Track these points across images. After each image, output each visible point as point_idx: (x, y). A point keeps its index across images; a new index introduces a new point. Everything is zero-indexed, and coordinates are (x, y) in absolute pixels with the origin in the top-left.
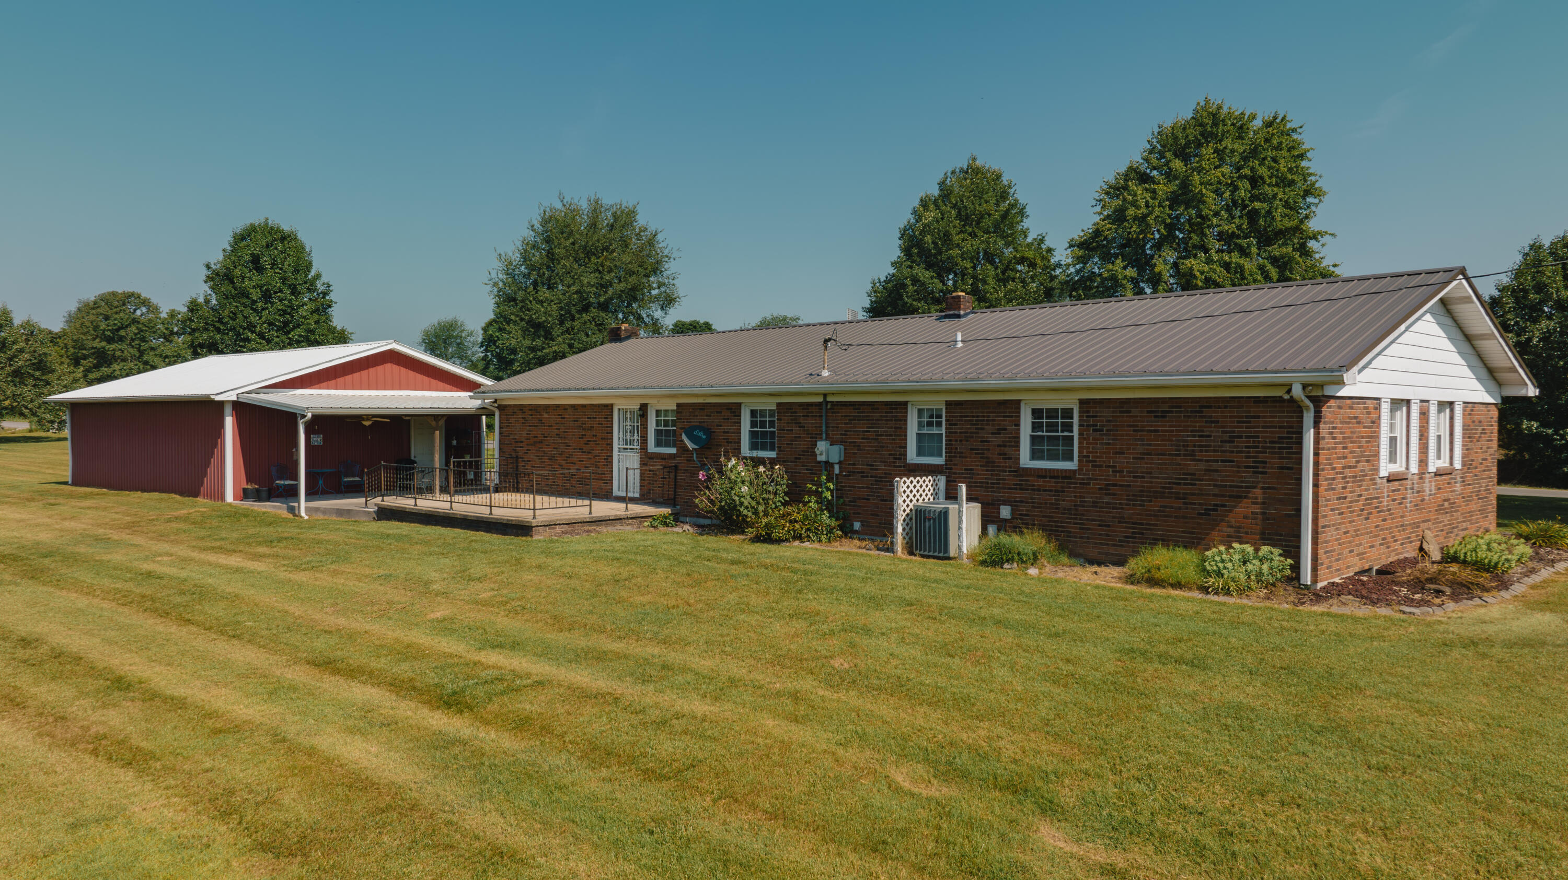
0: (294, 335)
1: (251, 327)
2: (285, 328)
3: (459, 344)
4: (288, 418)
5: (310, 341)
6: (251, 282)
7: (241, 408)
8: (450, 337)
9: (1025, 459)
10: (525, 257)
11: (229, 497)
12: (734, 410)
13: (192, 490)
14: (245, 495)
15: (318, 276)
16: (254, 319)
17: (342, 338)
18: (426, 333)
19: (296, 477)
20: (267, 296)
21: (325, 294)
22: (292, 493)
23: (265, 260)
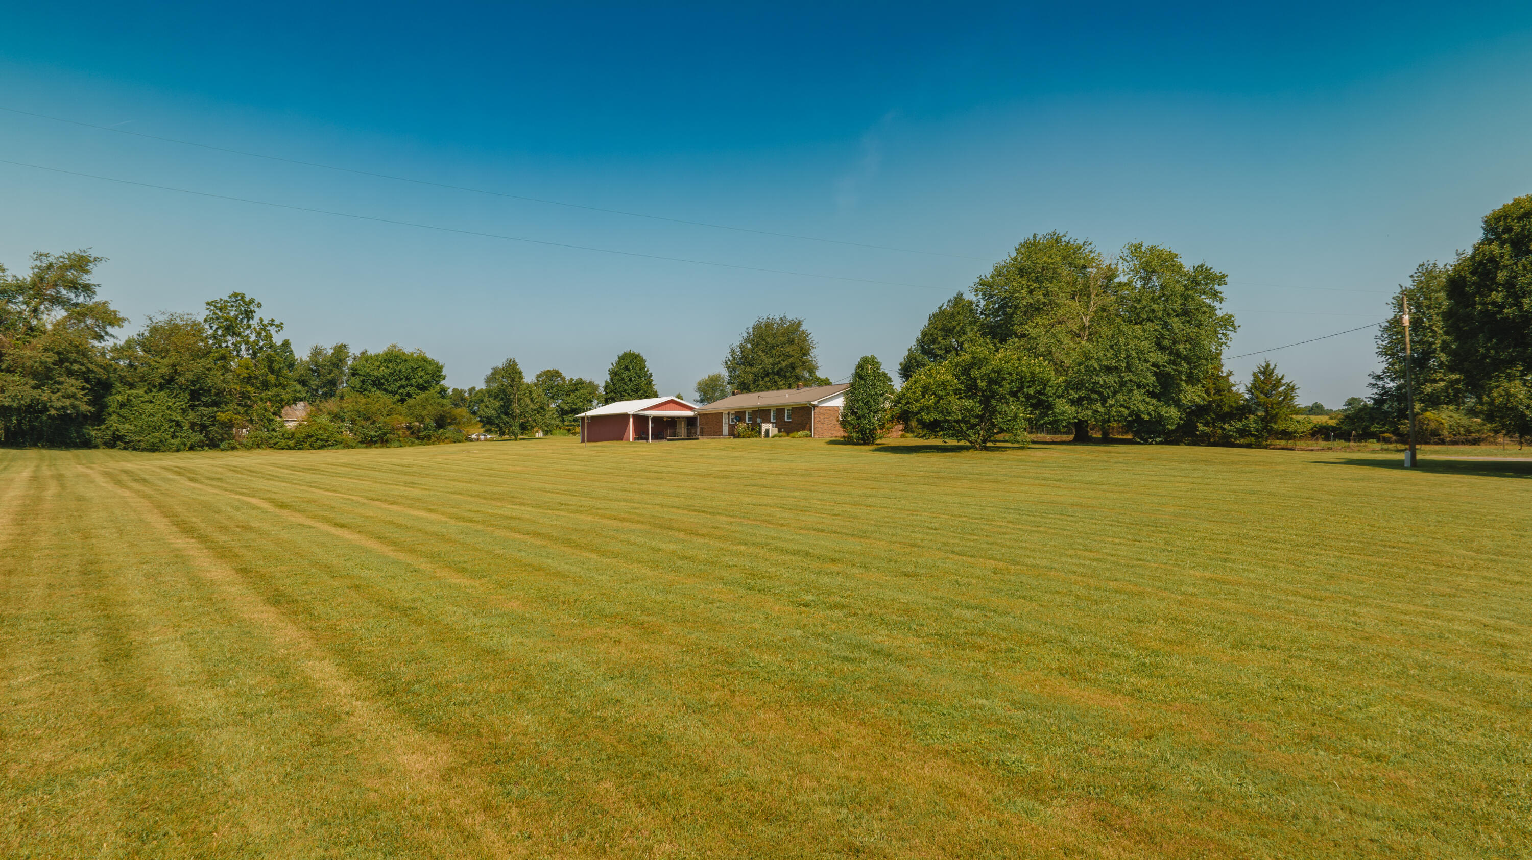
0: (640, 393)
1: (625, 391)
2: (637, 391)
3: (721, 391)
4: (646, 418)
5: (647, 397)
6: (625, 375)
7: (635, 416)
8: (716, 385)
9: (786, 420)
10: (742, 347)
11: (631, 440)
12: (745, 412)
13: (621, 439)
14: (635, 439)
15: (648, 370)
16: (626, 388)
17: (656, 395)
18: (699, 384)
19: (648, 435)
20: (630, 380)
21: (650, 377)
22: (647, 439)
23: (630, 367)
